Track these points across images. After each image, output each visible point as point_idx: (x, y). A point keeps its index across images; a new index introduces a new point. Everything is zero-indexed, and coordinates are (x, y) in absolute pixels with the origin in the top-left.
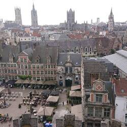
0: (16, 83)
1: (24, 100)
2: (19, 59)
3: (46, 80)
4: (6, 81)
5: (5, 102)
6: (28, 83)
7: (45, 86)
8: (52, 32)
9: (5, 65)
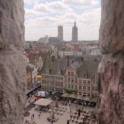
0: (62, 96)
1: (71, 116)
2: (67, 73)
3: (93, 97)
4: (53, 93)
5: (53, 115)
6: (74, 98)
7: (92, 103)
8: (93, 47)
9: (53, 77)
